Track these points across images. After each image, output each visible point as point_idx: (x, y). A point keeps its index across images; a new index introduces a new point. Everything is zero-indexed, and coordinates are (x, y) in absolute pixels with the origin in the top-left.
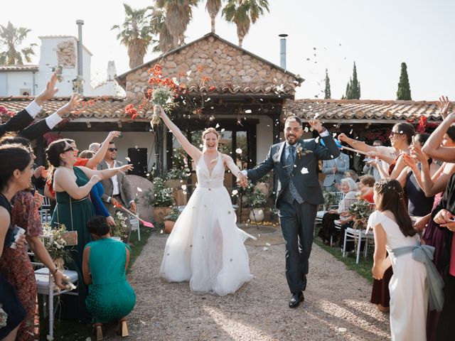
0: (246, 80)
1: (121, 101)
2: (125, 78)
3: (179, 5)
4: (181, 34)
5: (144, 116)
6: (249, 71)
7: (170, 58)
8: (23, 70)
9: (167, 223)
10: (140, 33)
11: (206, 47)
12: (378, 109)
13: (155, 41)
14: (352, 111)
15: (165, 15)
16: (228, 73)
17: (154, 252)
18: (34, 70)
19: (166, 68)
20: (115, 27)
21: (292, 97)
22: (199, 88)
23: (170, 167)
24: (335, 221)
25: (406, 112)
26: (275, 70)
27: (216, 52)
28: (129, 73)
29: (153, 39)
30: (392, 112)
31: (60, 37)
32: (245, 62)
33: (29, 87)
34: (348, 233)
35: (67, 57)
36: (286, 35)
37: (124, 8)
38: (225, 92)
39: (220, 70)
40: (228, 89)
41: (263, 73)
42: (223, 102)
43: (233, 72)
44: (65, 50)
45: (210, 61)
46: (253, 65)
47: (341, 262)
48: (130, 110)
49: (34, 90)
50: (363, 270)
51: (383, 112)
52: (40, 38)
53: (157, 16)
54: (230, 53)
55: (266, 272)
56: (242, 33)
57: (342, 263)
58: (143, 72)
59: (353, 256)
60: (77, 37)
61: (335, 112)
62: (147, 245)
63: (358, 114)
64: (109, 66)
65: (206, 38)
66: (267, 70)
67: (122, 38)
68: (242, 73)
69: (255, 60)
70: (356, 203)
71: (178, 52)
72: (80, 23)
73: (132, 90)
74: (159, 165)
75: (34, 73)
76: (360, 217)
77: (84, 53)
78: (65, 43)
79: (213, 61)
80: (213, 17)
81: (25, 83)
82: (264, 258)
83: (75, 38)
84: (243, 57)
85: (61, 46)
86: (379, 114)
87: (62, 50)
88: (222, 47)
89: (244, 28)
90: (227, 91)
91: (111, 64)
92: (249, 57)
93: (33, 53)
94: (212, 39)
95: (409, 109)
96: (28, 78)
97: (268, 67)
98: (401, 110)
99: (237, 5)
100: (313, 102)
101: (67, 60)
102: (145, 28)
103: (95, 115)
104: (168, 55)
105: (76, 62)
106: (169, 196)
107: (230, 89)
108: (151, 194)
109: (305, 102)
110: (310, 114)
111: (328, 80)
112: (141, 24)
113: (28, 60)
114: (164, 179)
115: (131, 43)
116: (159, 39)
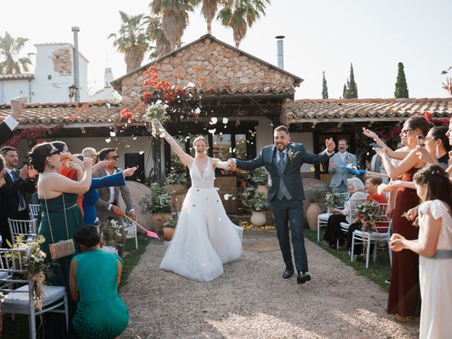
0: (245, 81)
1: (116, 105)
2: (121, 82)
3: (176, 10)
4: (178, 39)
5: (140, 120)
6: (247, 72)
7: (166, 61)
8: (18, 79)
10: (136, 40)
11: (202, 50)
12: (380, 107)
13: (151, 48)
14: (353, 110)
15: (161, 21)
16: (226, 75)
18: (30, 79)
19: (162, 71)
20: (112, 35)
21: (292, 97)
22: (196, 90)
23: (168, 172)
24: (341, 224)
25: (410, 109)
26: (273, 71)
27: (212, 54)
28: (125, 77)
29: (150, 45)
30: (395, 109)
31: (56, 45)
32: (242, 64)
33: (25, 95)
34: (356, 236)
35: (63, 65)
36: (283, 37)
37: (120, 16)
38: (223, 93)
39: (217, 72)
40: (225, 90)
41: (261, 74)
42: (221, 103)
43: (230, 74)
44: (61, 58)
45: (206, 63)
46: (250, 67)
48: (126, 114)
49: (30, 98)
50: (373, 275)
51: (385, 110)
52: (36, 45)
53: (154, 23)
54: (227, 55)
55: (271, 280)
56: (239, 37)
57: (350, 268)
58: (139, 75)
60: (73, 44)
61: (336, 111)
62: (145, 254)
63: (360, 113)
64: (106, 73)
65: (202, 40)
66: (265, 71)
67: (118, 45)
68: (239, 74)
69: (252, 62)
70: (364, 204)
71: (174, 55)
72: (76, 30)
73: (128, 95)
74: (157, 168)
75: (30, 81)
76: (368, 218)
77: (80, 61)
78: (61, 50)
79: (210, 62)
80: (209, 22)
81: (21, 92)
83: (71, 45)
84: (240, 58)
85: (57, 54)
86: (381, 112)
87: (57, 57)
88: (219, 48)
89: (241, 31)
90: (225, 92)
91: (108, 71)
92: (246, 58)
93: (30, 63)
94: (207, 42)
95: (412, 107)
96: (24, 86)
97: (266, 68)
98: (404, 107)
99: (233, 10)
100: (312, 102)
101: (63, 67)
102: (141, 36)
103: (90, 120)
104: (164, 58)
105: (73, 69)
106: (167, 201)
107: (228, 90)
108: (149, 200)
109: (305, 102)
110: (310, 114)
111: (325, 82)
112: (137, 31)
113: (26, 69)
114: (161, 185)
115: (127, 51)
116: (155, 46)
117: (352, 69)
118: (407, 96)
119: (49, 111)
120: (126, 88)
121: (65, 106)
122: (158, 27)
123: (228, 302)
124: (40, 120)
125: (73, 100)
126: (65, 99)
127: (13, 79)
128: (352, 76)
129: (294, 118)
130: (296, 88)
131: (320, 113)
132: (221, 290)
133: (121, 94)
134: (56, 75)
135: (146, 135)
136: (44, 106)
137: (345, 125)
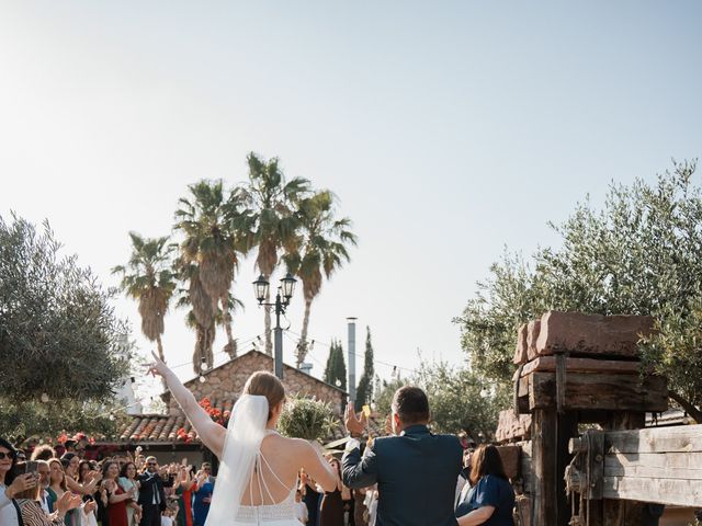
10: (158, 279)
11: (250, 363)
13: (181, 291)
20: (119, 268)
37: (131, 241)
46: (298, 380)
56: (310, 293)
67: (128, 288)
89: (313, 286)
94: (255, 354)
102: (165, 272)
112: (158, 264)
115: (144, 295)
116: (188, 288)
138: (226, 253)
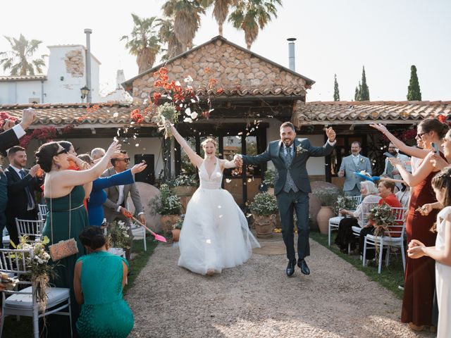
0: (255, 82)
1: (127, 107)
2: (132, 84)
3: (187, 12)
4: (190, 41)
5: (150, 121)
6: (258, 74)
7: (177, 62)
8: (31, 80)
9: (174, 232)
10: (148, 42)
11: (213, 51)
12: (393, 110)
13: (163, 50)
14: (366, 112)
15: (173, 23)
16: (237, 77)
17: (160, 264)
18: (43, 80)
19: (174, 73)
20: (124, 37)
21: (303, 99)
22: (206, 91)
23: (178, 172)
24: (353, 227)
25: (423, 112)
26: (284, 72)
27: (223, 56)
28: (135, 79)
29: (161, 48)
30: (408, 112)
31: (68, 46)
32: (253, 65)
33: (38, 96)
34: (368, 240)
35: (75, 66)
36: (295, 39)
37: (132, 19)
38: (233, 95)
39: (228, 74)
40: (236, 91)
41: (273, 76)
42: (232, 105)
43: (241, 76)
44: (74, 59)
45: (217, 64)
46: (262, 68)
47: (361, 272)
48: (136, 115)
49: (43, 99)
50: (386, 280)
51: (398, 112)
52: (49, 47)
53: (166, 26)
54: (238, 57)
55: (281, 284)
56: (250, 39)
57: (363, 274)
58: (150, 77)
59: (374, 265)
60: (85, 46)
61: (348, 113)
62: (153, 255)
63: (373, 115)
64: (118, 75)
65: (214, 41)
66: (276, 73)
67: (130, 48)
68: (251, 76)
69: (263, 63)
70: (376, 208)
71: (185, 56)
72: (88, 32)
73: (139, 96)
74: (166, 171)
75: (43, 82)
76: (381, 223)
77: (92, 62)
78: (73, 52)
79: (221, 64)
80: (221, 24)
81: (34, 93)
82: (278, 269)
83: (83, 47)
84: (252, 60)
85: (69, 55)
86: (394, 115)
87: (70, 59)
88: (230, 50)
89: (253, 34)
90: (235, 93)
91: (120, 73)
92: (257, 60)
93: (44, 64)
94: (219, 43)
95: (426, 109)
96: (36, 87)
97: (277, 69)
98: (417, 109)
99: (245, 12)
100: (324, 104)
101: (75, 69)
102: (153, 38)
103: (100, 121)
104: (175, 60)
105: (85, 70)
106: (176, 202)
107: (238, 92)
108: (158, 201)
109: (317, 104)
110: (322, 116)
111: (336, 85)
112: (149, 33)
113: (40, 71)
114: (171, 186)
115: (139, 53)
116: (167, 48)
117: (364, 71)
118: (419, 99)
119: (60, 112)
120: (137, 89)
121: (76, 107)
122: (170, 30)
123: (236, 306)
124: (51, 120)
125: (85, 101)
126: (77, 100)
127: (26, 80)
128: (364, 79)
129: (305, 120)
130: (308, 90)
131: (332, 115)
132: (229, 294)
133: (131, 95)
134: (68, 77)
135: (155, 136)
136: (56, 107)
137: (357, 127)
138: (193, 11)
